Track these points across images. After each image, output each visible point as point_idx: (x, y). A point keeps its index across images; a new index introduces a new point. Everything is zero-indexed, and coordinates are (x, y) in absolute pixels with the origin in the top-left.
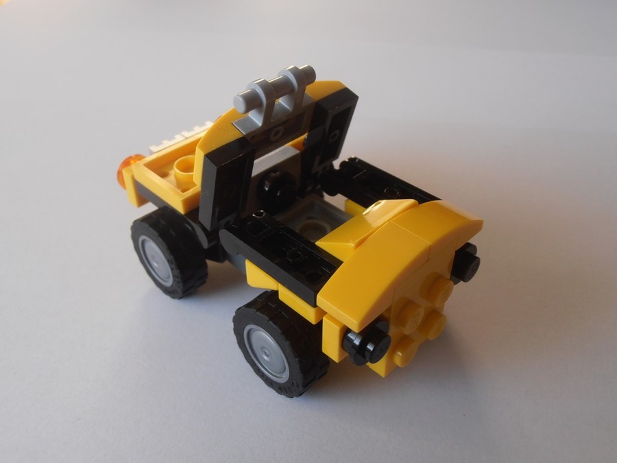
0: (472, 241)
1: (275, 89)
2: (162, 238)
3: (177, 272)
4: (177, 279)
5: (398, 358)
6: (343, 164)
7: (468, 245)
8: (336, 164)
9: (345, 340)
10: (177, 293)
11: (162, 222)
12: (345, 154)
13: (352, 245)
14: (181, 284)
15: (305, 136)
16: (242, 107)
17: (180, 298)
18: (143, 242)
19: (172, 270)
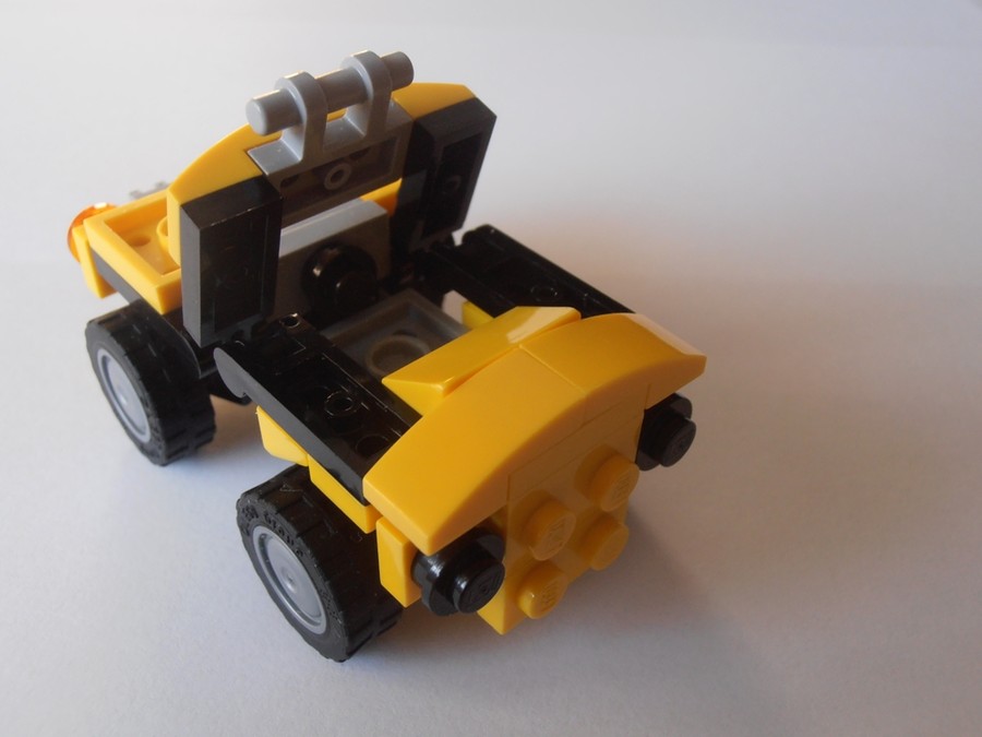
0: (683, 392)
1: (326, 94)
2: (130, 358)
3: (155, 421)
4: (156, 434)
5: (527, 603)
6: (468, 236)
7: (675, 397)
8: (458, 237)
9: (418, 566)
10: (158, 456)
11: (135, 328)
12: (474, 219)
13: (439, 387)
14: (162, 443)
15: (395, 186)
16: (259, 125)
17: (164, 465)
18: (105, 360)
19: (148, 416)
